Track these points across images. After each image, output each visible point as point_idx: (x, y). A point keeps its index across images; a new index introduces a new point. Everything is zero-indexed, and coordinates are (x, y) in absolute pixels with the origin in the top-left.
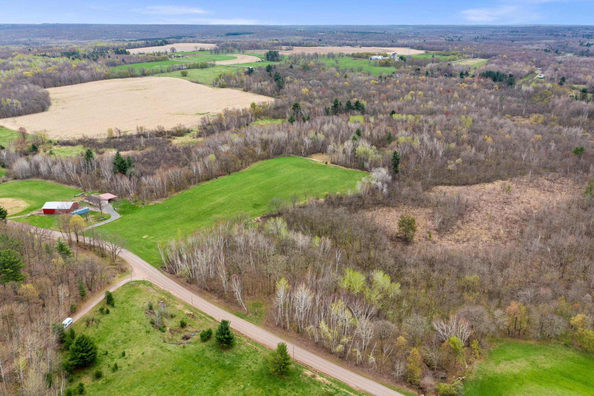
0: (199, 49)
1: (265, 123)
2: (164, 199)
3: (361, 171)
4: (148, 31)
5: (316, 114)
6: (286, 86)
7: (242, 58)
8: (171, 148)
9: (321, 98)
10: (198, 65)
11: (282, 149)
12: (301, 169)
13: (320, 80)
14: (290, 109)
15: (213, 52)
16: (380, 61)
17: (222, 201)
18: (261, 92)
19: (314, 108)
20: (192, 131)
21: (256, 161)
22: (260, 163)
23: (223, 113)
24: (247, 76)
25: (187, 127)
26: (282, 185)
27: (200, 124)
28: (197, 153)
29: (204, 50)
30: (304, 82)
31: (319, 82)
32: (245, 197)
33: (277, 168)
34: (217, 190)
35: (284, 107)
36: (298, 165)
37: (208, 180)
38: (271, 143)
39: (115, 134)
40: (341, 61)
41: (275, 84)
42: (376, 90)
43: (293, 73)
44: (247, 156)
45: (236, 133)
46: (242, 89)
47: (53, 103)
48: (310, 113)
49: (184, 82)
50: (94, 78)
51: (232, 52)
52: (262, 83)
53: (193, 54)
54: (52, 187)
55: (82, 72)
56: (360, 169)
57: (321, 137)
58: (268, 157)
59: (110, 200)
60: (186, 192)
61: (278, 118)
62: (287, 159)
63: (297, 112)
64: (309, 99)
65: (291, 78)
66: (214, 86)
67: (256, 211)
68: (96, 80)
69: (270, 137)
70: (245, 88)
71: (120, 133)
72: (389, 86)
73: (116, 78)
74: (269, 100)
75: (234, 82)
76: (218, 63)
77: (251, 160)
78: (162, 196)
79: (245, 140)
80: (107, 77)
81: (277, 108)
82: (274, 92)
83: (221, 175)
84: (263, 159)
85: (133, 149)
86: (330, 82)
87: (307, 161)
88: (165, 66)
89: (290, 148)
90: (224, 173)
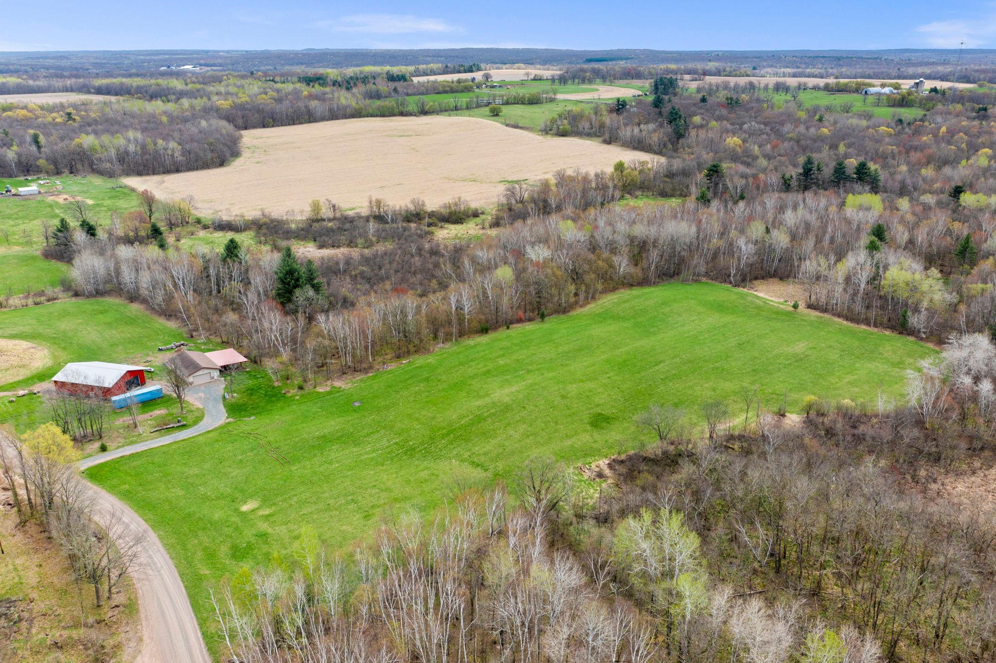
0: (532, 77)
1: (644, 204)
2: (360, 377)
3: (894, 335)
4: (457, 57)
5: (762, 189)
6: (693, 133)
7: (608, 91)
8: (427, 246)
9: (768, 157)
10: (523, 97)
11: (679, 264)
12: (728, 319)
13: (766, 124)
14: (700, 177)
15: (557, 81)
16: (888, 96)
17: (507, 400)
18: (638, 145)
19: (755, 177)
20: (483, 213)
21: (614, 289)
22: (624, 294)
23: (553, 181)
24: (614, 115)
25: (474, 205)
26: (678, 360)
27: (504, 200)
28: (474, 261)
29: (540, 80)
30: (729, 127)
31: (762, 126)
32: (573, 389)
33: (667, 310)
34: (501, 362)
35: (685, 173)
36: (720, 308)
37: (484, 331)
38: (654, 246)
39: (326, 212)
40: (802, 96)
41: (669, 129)
42: (898, 146)
43: (707, 110)
44: (593, 276)
45: (574, 220)
46: (601, 139)
47: (246, 154)
48: (747, 185)
49: (494, 125)
50: (335, 115)
51: (590, 81)
52: (642, 126)
53: (522, 83)
54: (131, 321)
55: (314, 104)
56: (893, 328)
57: (781, 239)
58: (644, 282)
59: (225, 370)
60: (419, 360)
61: (672, 196)
62: (692, 289)
63: (717, 184)
64: (744, 158)
65: (703, 119)
66: (547, 133)
67: (599, 438)
68: (337, 118)
69: (653, 231)
70: (607, 136)
71: (334, 210)
72: (925, 138)
73: (372, 116)
74: (653, 161)
75: (587, 125)
76: (560, 96)
77: (600, 287)
78: (357, 368)
79: (592, 236)
80: (357, 114)
81: (670, 175)
82: (665, 145)
83: (520, 321)
84: (631, 285)
85: (349, 246)
86: (787, 128)
87: (742, 296)
88: (463, 99)
89: (699, 263)
90: (529, 314)
